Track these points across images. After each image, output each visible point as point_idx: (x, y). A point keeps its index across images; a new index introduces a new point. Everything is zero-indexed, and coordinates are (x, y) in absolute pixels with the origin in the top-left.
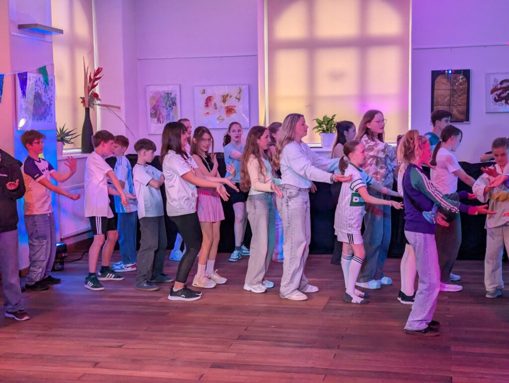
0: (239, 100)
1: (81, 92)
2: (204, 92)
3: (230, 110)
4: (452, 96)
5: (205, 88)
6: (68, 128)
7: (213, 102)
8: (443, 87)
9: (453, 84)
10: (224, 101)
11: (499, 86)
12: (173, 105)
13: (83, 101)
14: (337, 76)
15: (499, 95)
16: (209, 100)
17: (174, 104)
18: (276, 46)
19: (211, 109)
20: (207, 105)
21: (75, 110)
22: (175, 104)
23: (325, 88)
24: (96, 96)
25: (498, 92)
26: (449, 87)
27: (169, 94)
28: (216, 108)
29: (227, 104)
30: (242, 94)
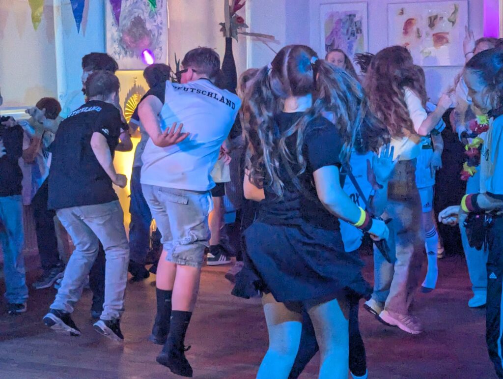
0: (453, 23)
1: (220, 16)
2: (402, 13)
3: (439, 39)
5: (405, 6)
7: (415, 28)
10: (432, 25)
12: (357, 33)
13: (223, 29)
16: (409, 23)
17: (359, 30)
19: (412, 37)
20: (406, 32)
22: (361, 30)
24: (241, 21)
27: (351, 16)
28: (419, 36)
29: (436, 30)
30: (458, 14)
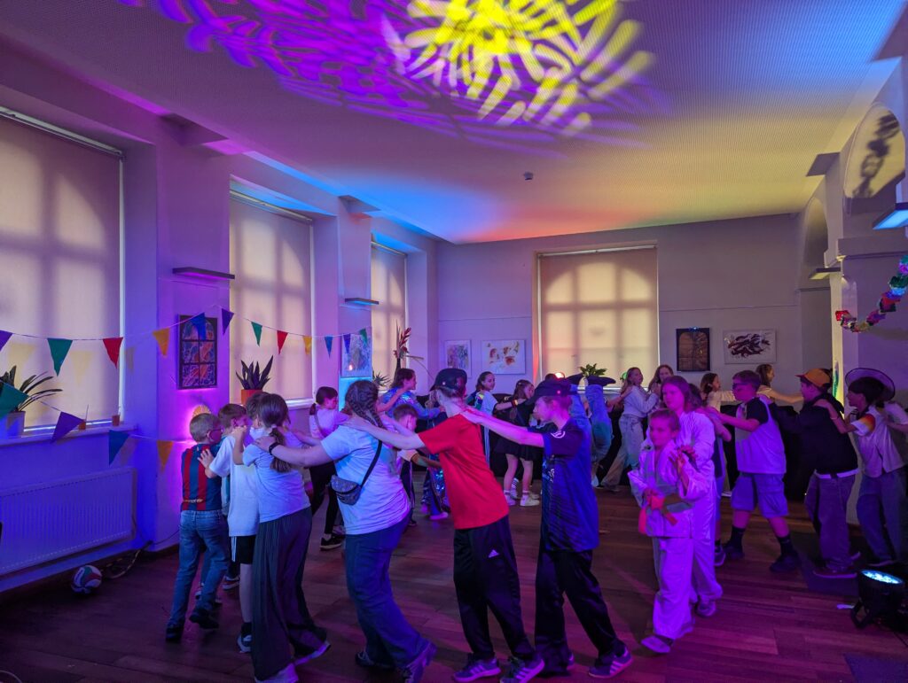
0: (517, 351)
1: (394, 347)
2: (489, 346)
3: (509, 360)
4: (694, 349)
5: (490, 342)
6: (382, 375)
7: (496, 354)
8: (687, 342)
9: (695, 340)
10: (505, 353)
11: (736, 342)
12: (465, 356)
13: (396, 353)
14: (597, 333)
15: (735, 350)
16: (493, 352)
17: (466, 354)
18: (547, 309)
19: (494, 359)
20: (491, 355)
21: (389, 360)
23: (588, 342)
24: (405, 349)
25: (736, 346)
26: (691, 342)
27: (462, 347)
28: (498, 358)
29: (508, 355)
30: (519, 347)
